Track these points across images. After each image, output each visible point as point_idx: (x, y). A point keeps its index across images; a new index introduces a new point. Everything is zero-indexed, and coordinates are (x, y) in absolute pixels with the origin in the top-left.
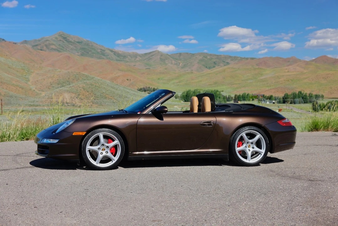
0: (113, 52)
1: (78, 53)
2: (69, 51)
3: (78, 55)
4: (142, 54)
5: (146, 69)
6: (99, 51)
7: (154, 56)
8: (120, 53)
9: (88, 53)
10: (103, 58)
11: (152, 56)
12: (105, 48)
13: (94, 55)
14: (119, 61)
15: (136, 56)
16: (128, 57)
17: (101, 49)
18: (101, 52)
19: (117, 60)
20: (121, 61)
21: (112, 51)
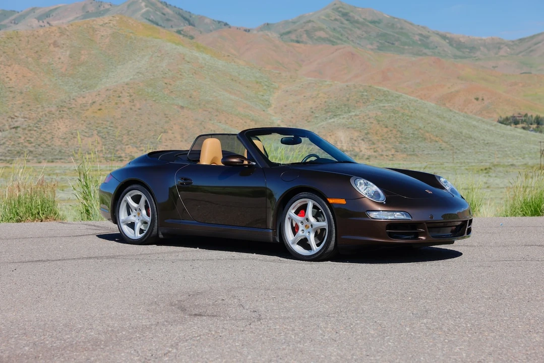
0: (448, 38)
1: (372, 44)
2: (352, 41)
3: (372, 50)
4: (513, 42)
5: (522, 74)
6: (417, 38)
7: (540, 44)
8: (462, 40)
9: (393, 44)
10: (425, 54)
11: (536, 44)
12: (429, 32)
13: (406, 47)
14: (461, 57)
15: (497, 45)
16: (482, 48)
17: (421, 35)
18: (420, 40)
19: (455, 57)
20: (465, 58)
21: (444, 37)
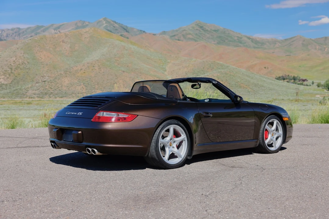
0: (251, 39)
1: (214, 41)
2: (205, 40)
3: (215, 44)
4: (282, 40)
5: (286, 55)
6: (236, 38)
7: (295, 42)
8: (258, 39)
9: (224, 41)
10: (240, 46)
11: (292, 42)
12: (242, 36)
13: (231, 43)
14: (257, 48)
15: (274, 42)
16: (267, 43)
17: (238, 37)
18: (238, 39)
19: (254, 47)
20: (259, 48)
21: (249, 38)
